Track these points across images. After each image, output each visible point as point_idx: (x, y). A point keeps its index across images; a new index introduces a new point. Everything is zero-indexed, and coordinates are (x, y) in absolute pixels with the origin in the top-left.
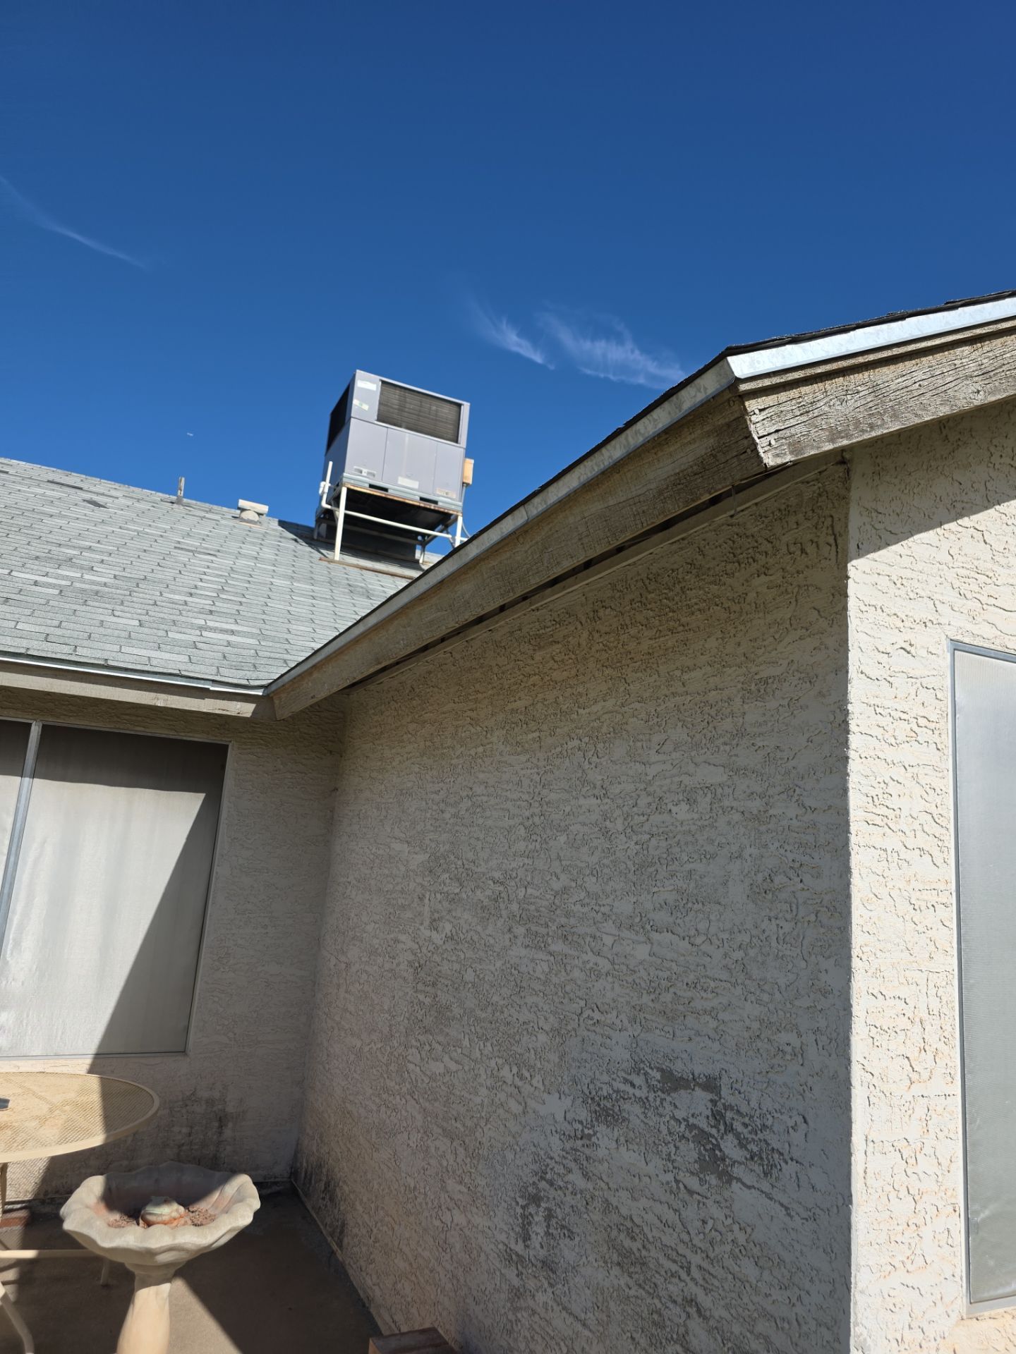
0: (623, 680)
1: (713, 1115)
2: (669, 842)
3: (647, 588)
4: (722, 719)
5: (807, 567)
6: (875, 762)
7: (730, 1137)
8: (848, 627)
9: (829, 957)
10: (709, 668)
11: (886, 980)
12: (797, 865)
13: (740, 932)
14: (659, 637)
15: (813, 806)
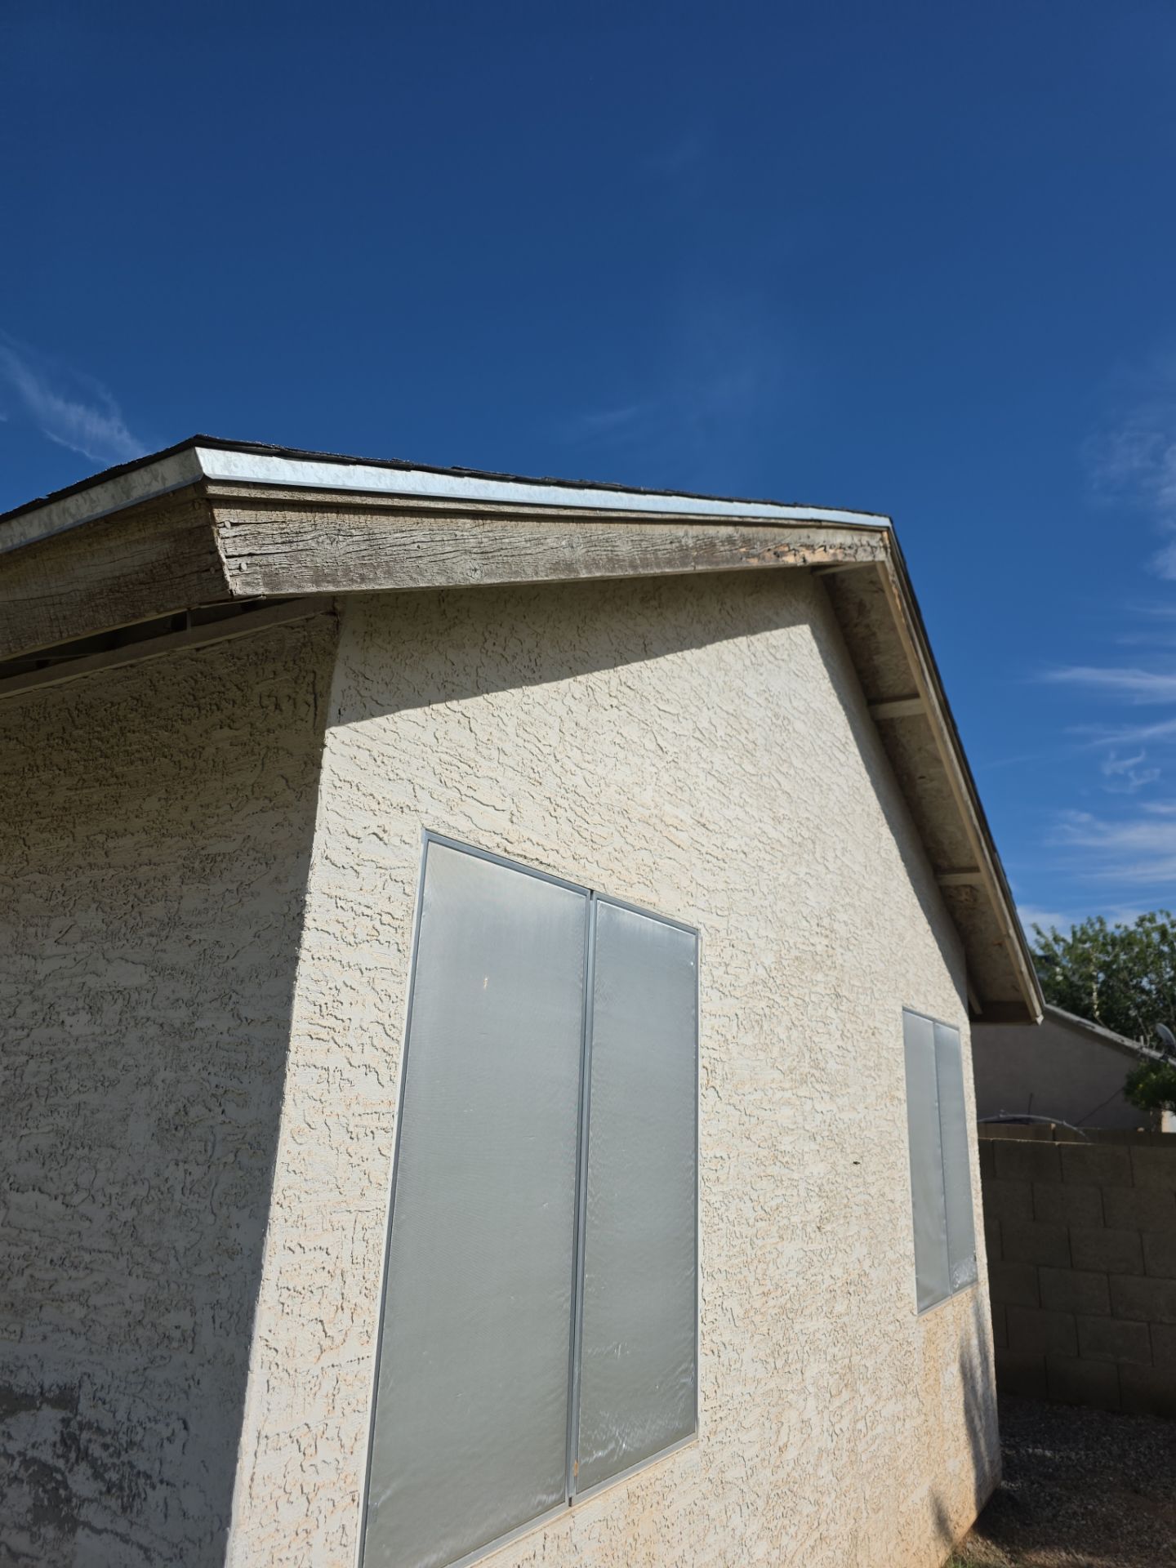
0: (21, 842)
1: (63, 1441)
2: (55, 1065)
3: (73, 721)
4: (151, 902)
5: (280, 726)
6: (329, 964)
7: (83, 1468)
8: (317, 803)
9: (244, 1207)
10: (143, 836)
11: (308, 1228)
12: (221, 1091)
13: (135, 1183)
14: (82, 788)
15: (250, 1017)
